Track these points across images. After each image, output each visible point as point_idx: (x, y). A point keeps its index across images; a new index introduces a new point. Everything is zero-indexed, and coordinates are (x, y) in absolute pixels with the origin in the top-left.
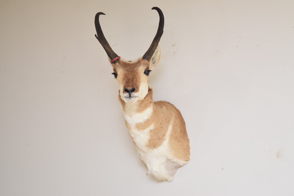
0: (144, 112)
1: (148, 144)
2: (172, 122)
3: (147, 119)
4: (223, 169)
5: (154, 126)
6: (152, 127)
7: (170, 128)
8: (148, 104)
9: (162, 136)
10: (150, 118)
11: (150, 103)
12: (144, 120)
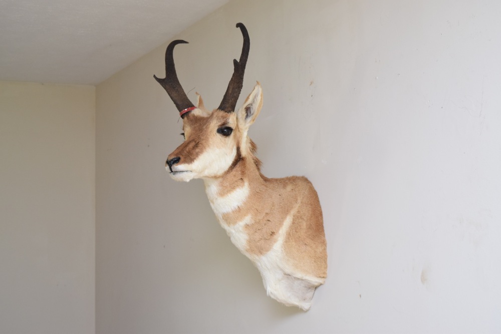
0: (229, 195)
1: (248, 247)
2: (293, 212)
3: (237, 208)
4: (360, 296)
5: (252, 218)
6: (248, 219)
7: (288, 221)
8: (236, 181)
9: (269, 235)
10: (242, 205)
11: (240, 181)
12: (233, 208)
